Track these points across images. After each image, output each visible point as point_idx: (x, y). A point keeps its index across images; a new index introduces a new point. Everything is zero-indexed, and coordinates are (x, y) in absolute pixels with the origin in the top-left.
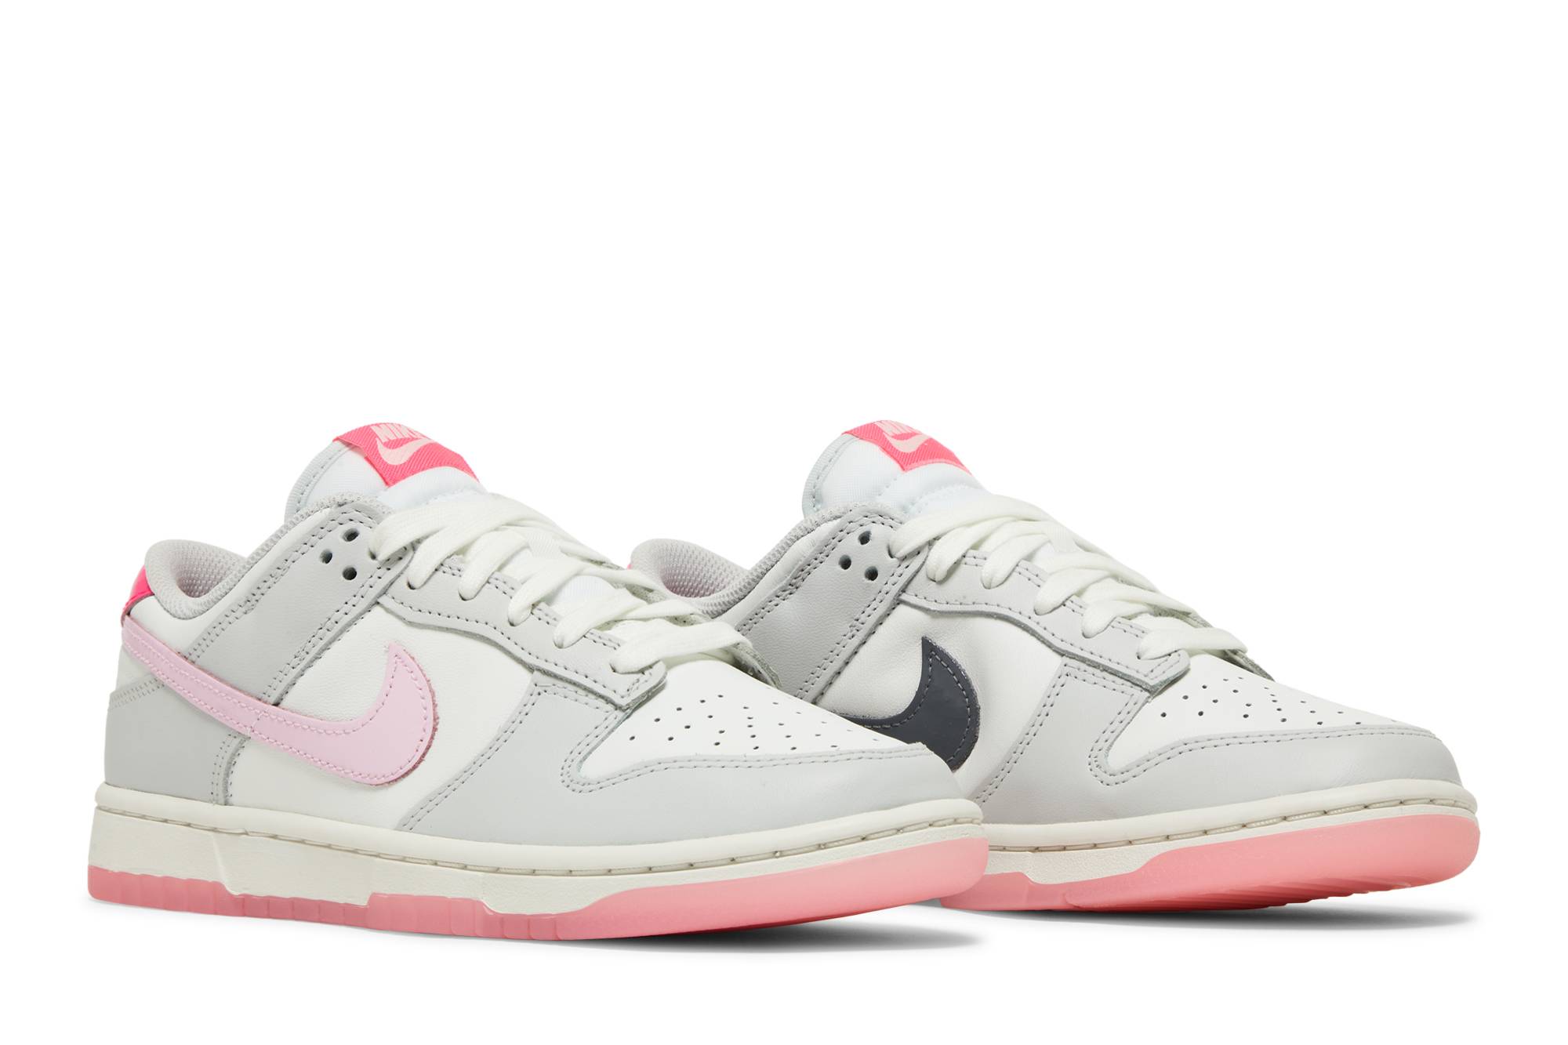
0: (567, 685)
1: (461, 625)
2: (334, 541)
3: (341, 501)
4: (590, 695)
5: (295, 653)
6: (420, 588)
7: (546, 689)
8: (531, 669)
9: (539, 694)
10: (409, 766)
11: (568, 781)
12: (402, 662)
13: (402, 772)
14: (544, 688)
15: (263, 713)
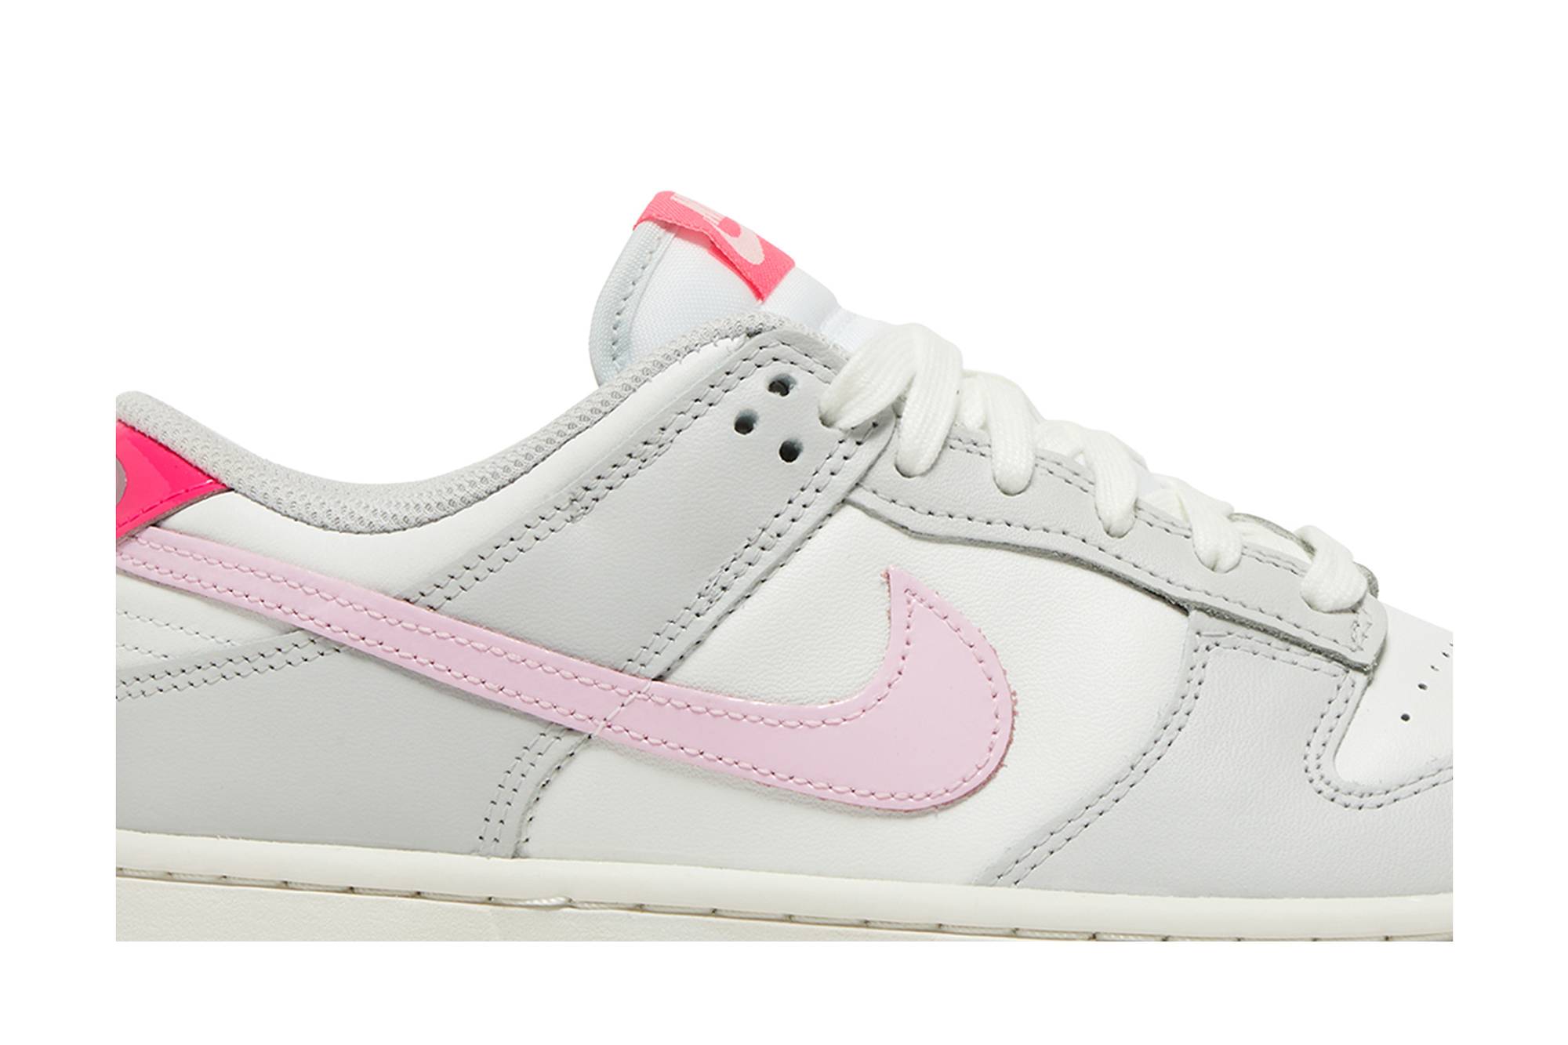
0: (1251, 633)
1: (1017, 536)
2: (753, 393)
3: (753, 328)
4: (1294, 648)
5: (701, 588)
6: (923, 474)
7: (1219, 640)
8: (1182, 608)
9: (1208, 649)
10: (981, 776)
11: (1328, 791)
12: (922, 600)
13: (968, 786)
14: (1214, 640)
15: (635, 694)
